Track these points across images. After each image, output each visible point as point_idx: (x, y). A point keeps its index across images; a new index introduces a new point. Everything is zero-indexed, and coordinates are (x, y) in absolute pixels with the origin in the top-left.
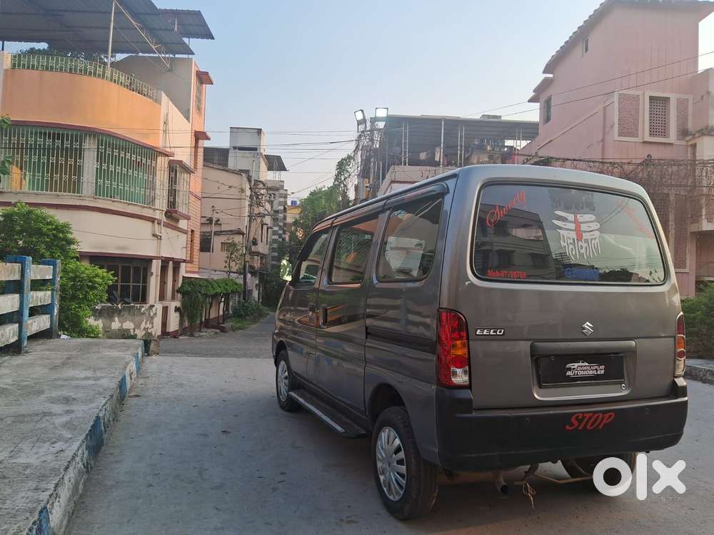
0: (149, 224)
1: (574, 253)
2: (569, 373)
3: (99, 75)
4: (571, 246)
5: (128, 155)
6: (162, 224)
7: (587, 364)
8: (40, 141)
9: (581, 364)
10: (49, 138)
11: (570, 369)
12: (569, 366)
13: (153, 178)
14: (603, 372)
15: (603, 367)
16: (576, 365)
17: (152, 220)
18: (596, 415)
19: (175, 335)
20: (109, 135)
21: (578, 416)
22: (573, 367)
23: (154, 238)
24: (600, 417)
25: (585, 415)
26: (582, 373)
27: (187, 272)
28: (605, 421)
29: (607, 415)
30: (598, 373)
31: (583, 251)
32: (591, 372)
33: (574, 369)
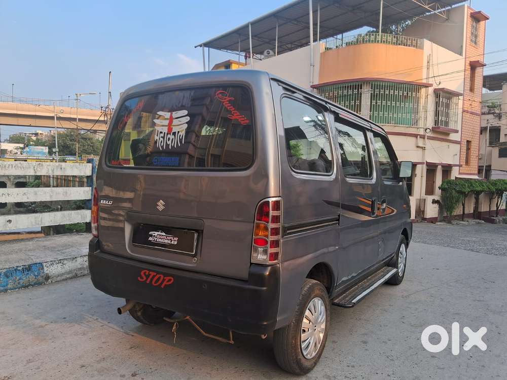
0: (413, 139)
1: (162, 145)
2: (150, 239)
3: (372, 41)
4: (162, 139)
5: (392, 92)
6: (426, 137)
7: (164, 234)
8: (340, 92)
9: (160, 233)
10: (350, 89)
11: (151, 236)
12: (151, 233)
13: (418, 106)
14: (176, 243)
15: (176, 239)
16: (156, 233)
17: (416, 136)
18: (158, 276)
19: (433, 221)
20: (376, 80)
21: (146, 272)
22: (154, 235)
23: (418, 149)
24: (162, 278)
25: (150, 273)
26: (160, 240)
27: (460, 173)
28: (165, 283)
29: (167, 278)
30: (172, 243)
31: (169, 142)
32: (166, 241)
33: (154, 236)
